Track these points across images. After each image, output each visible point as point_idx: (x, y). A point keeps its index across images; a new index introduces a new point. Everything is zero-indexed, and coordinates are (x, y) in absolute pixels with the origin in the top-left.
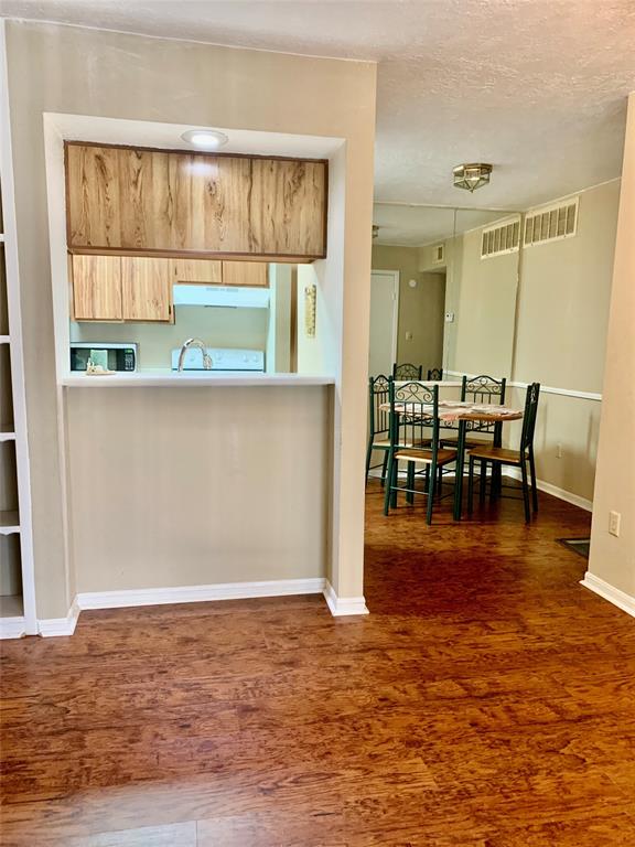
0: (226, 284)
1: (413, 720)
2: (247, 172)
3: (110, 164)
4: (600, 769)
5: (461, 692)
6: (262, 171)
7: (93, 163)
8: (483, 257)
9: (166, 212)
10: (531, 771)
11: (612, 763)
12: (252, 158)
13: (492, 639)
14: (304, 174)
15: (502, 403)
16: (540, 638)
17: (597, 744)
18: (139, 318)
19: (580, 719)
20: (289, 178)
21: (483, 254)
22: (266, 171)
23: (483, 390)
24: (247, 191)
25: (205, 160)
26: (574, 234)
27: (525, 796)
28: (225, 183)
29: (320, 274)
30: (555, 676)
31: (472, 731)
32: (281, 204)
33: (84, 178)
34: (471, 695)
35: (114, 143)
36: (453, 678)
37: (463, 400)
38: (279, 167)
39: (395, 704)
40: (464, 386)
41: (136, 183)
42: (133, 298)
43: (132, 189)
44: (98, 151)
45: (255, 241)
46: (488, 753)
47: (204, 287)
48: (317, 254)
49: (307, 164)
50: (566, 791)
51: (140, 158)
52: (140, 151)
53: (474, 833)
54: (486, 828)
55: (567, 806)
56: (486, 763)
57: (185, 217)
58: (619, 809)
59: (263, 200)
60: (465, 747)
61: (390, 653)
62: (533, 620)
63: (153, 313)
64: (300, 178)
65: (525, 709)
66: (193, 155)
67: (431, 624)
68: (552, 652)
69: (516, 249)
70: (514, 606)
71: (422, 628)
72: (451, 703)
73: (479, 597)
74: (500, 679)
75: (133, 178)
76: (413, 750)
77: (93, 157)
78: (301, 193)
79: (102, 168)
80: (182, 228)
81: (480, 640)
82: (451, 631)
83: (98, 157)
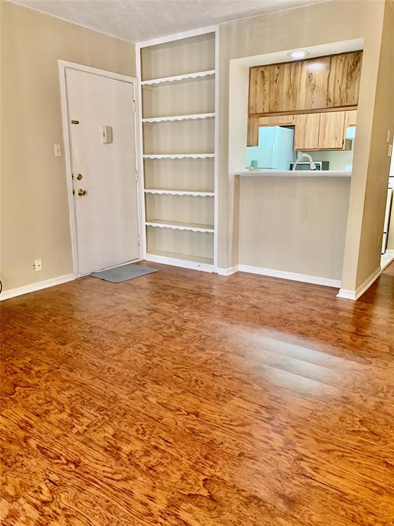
2: (328, 65)
3: (267, 74)
6: (336, 61)
7: (260, 75)
9: (288, 93)
12: (332, 56)
14: (360, 60)
18: (326, 147)
20: (351, 64)
22: (338, 62)
24: (327, 75)
25: (308, 63)
28: (317, 73)
32: (345, 77)
33: (256, 82)
35: (268, 64)
38: (346, 58)
41: (276, 81)
42: (324, 137)
43: (275, 84)
44: (262, 69)
45: (330, 100)
51: (279, 68)
52: (279, 65)
57: (297, 94)
59: (335, 78)
63: (334, 144)
64: (357, 62)
66: (303, 61)
75: (275, 78)
77: (260, 72)
78: (357, 69)
79: (263, 77)
80: (295, 100)
83: (262, 72)
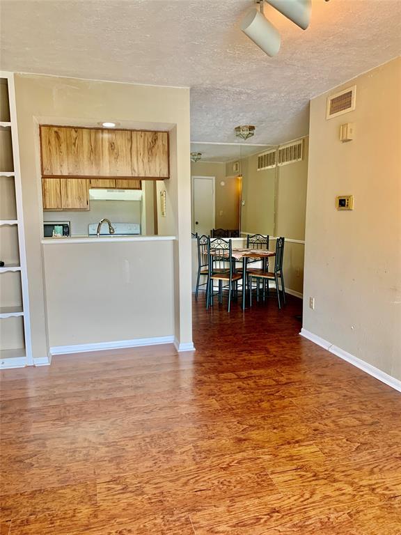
0: (119, 188)
1: (212, 387)
2: (129, 137)
3: (62, 135)
4: (290, 399)
5: (235, 377)
6: (136, 137)
7: (53, 135)
8: (258, 170)
9: (90, 158)
10: (262, 401)
11: (295, 397)
12: (132, 131)
13: (252, 357)
14: (157, 138)
15: (267, 248)
16: (275, 356)
17: (291, 392)
18: (70, 207)
19: (286, 384)
20: (150, 140)
21: (259, 168)
22: (139, 137)
23: (258, 242)
24: (130, 146)
25: (108, 132)
26: (300, 159)
27: (257, 409)
28: (119, 143)
29: (167, 185)
30: (278, 370)
31: (238, 390)
32: (146, 152)
33: (49, 142)
34: (239, 378)
35: (63, 125)
36: (232, 372)
37: (248, 248)
38: (145, 135)
39: (205, 382)
40: (248, 240)
41: (74, 144)
42: (67, 197)
43: (73, 147)
44: (56, 129)
45: (134, 171)
46: (243, 396)
47: (106, 190)
48: (165, 176)
49: (159, 133)
50: (274, 406)
51: (76, 132)
52: (76, 129)
53: (233, 420)
54: (239, 419)
55: (272, 411)
56: (241, 400)
57: (99, 160)
58: (294, 411)
59: (137, 151)
60: (234, 395)
61: (204, 364)
62: (273, 349)
63: (78, 204)
64: (155, 140)
65: (263, 381)
66: (103, 130)
67: (224, 353)
68: (279, 361)
69: (274, 166)
70: (266, 344)
71: (220, 355)
72: (230, 381)
73: (249, 341)
74: (253, 371)
75: (73, 141)
76: (211, 397)
77: (53, 132)
78: (156, 147)
79: (58, 137)
80: (98, 166)
81: (245, 357)
82: (233, 355)
83: (56, 132)
